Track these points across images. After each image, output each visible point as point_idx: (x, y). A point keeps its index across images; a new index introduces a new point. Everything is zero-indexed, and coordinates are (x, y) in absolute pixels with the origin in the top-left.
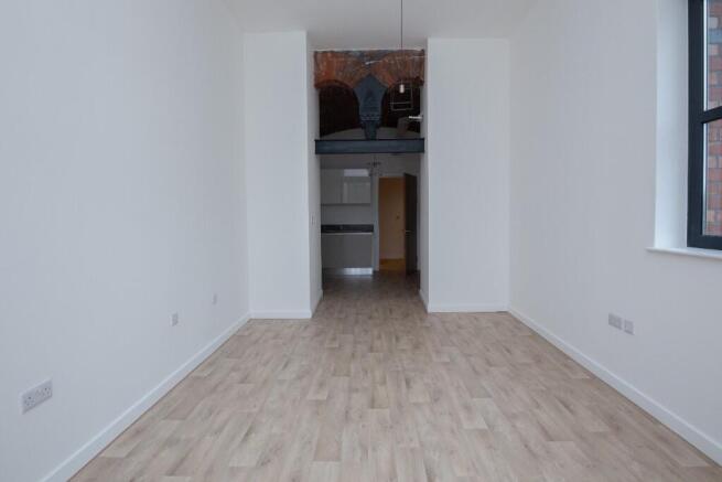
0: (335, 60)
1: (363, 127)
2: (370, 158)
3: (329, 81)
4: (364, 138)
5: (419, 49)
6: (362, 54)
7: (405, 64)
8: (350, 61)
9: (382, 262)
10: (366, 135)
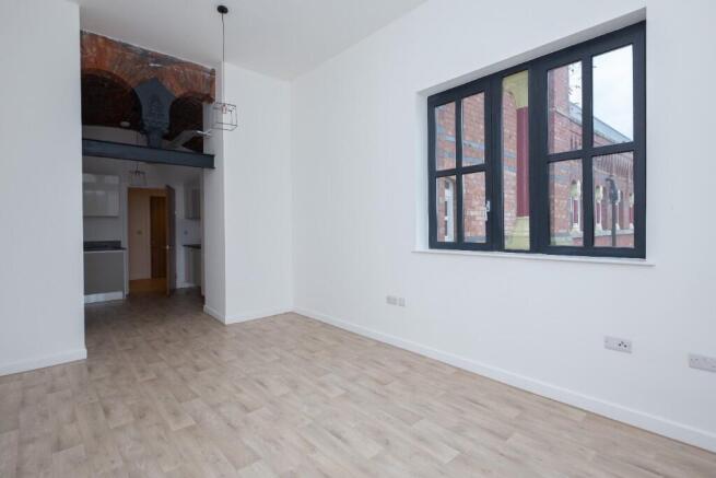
0: (109, 49)
1: (146, 133)
2: (132, 165)
3: (99, 70)
4: (145, 144)
5: (210, 67)
6: (145, 54)
7: (195, 78)
8: (129, 56)
9: (132, 283)
10: (149, 142)
